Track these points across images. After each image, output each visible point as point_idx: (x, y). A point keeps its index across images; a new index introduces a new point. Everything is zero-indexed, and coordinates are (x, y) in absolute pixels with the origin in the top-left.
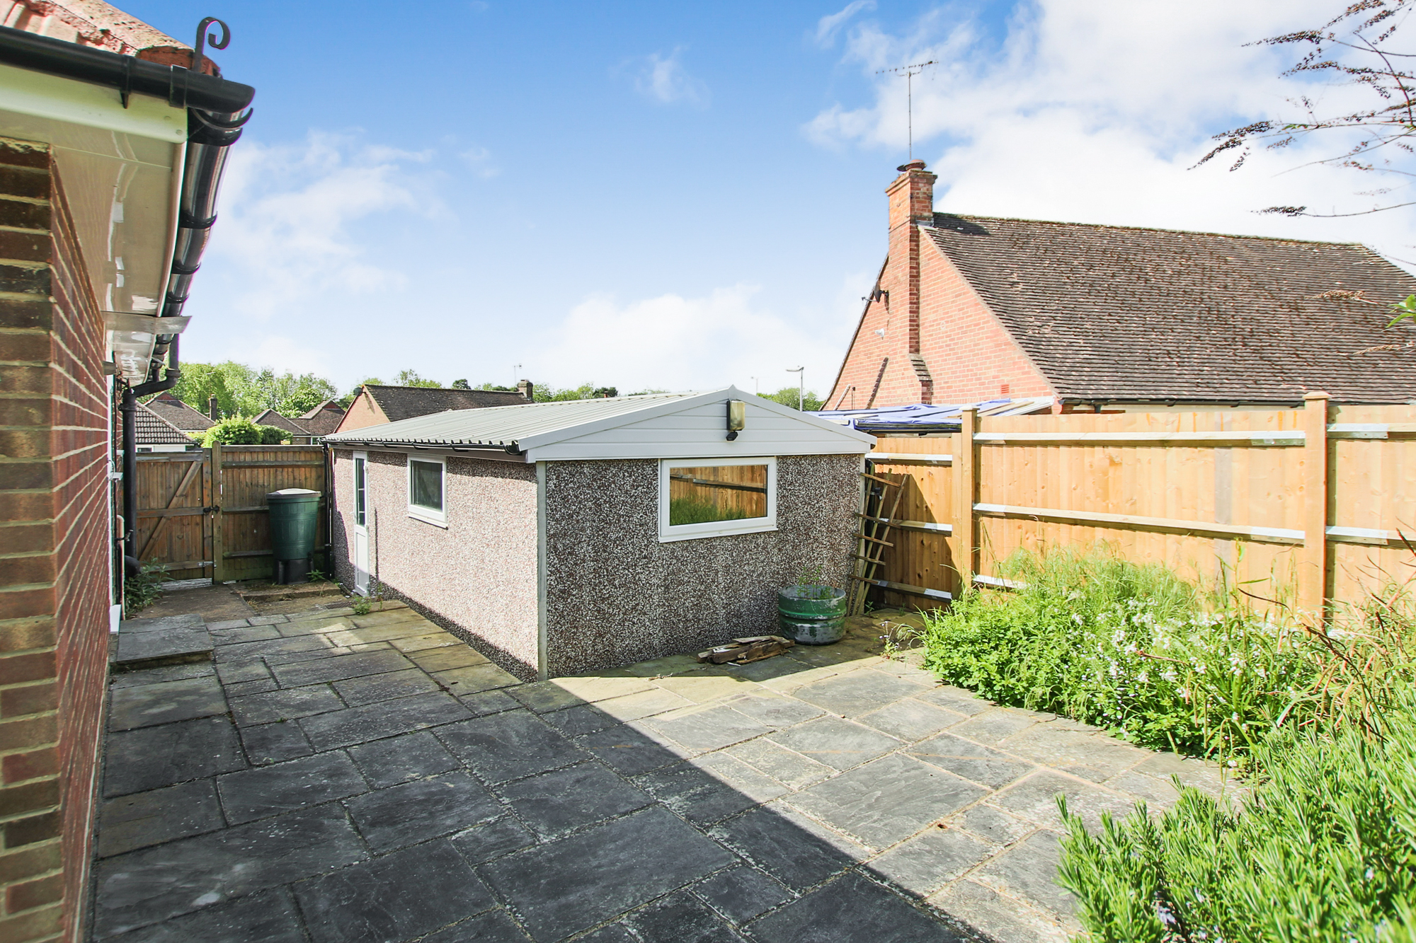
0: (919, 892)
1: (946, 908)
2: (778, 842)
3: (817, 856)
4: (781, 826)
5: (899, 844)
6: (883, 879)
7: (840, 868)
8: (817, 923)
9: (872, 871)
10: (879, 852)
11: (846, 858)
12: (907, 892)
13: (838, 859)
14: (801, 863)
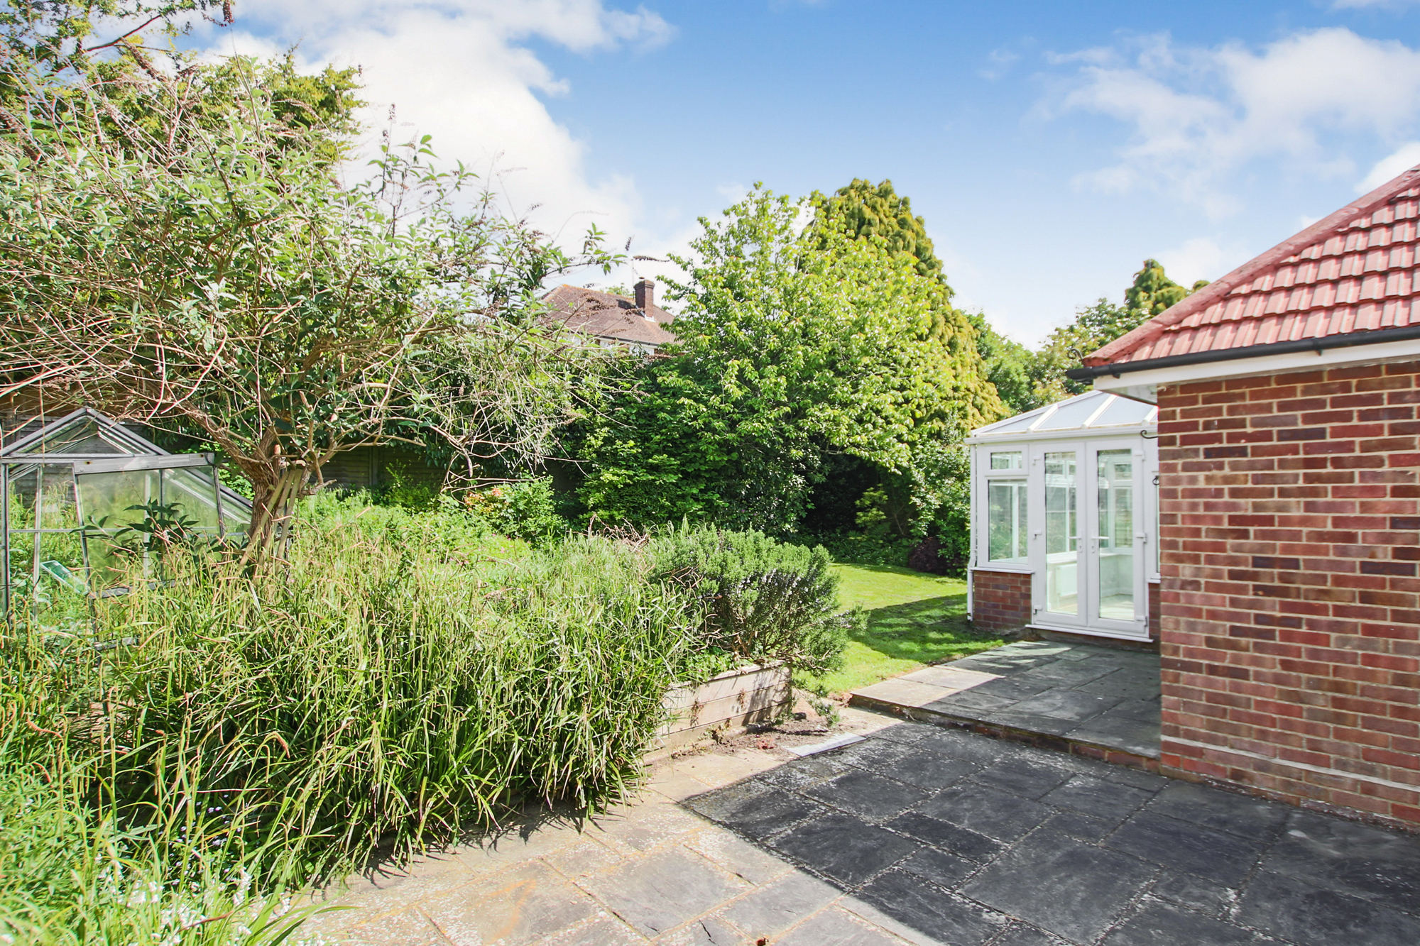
0: (800, 873)
1: (781, 863)
2: (930, 912)
3: (889, 899)
4: (935, 930)
5: (812, 916)
6: (827, 882)
7: (865, 888)
8: (874, 850)
9: (837, 887)
10: (831, 907)
11: (862, 898)
12: (809, 872)
13: (869, 897)
14: (901, 892)
